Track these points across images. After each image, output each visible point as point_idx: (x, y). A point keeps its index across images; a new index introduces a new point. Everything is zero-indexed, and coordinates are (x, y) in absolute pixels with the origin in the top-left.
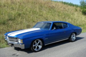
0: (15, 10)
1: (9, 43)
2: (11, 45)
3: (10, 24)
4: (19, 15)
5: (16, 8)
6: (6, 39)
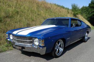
0: (12, 7)
1: (16, 46)
2: (20, 48)
3: (8, 21)
4: (17, 12)
5: (12, 5)
6: (8, 40)
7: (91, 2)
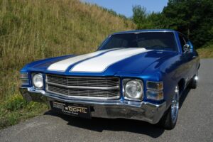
7: (168, 4)
